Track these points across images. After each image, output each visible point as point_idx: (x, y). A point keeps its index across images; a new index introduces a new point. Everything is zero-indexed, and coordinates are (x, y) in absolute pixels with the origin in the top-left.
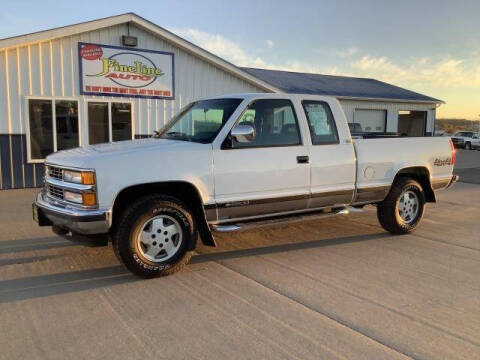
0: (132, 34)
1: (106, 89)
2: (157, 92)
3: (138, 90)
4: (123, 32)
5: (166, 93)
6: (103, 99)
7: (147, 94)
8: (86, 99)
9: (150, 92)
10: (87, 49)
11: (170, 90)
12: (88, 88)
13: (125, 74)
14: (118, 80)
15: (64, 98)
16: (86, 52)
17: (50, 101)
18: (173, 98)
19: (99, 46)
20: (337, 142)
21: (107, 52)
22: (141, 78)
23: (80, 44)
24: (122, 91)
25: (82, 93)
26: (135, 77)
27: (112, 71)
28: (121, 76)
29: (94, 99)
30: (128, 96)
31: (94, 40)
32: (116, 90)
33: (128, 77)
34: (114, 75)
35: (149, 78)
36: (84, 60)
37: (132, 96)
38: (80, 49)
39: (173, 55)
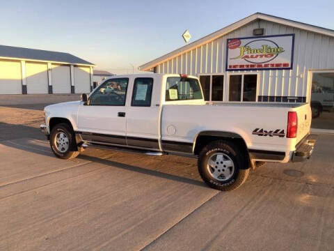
0: (261, 27)
1: (241, 66)
2: (277, 65)
3: (263, 65)
4: (256, 26)
5: (285, 65)
6: (239, 73)
7: (270, 67)
8: (229, 74)
9: (273, 65)
10: (232, 42)
11: (289, 62)
12: (230, 67)
13: (255, 55)
14: (250, 60)
15: (217, 73)
16: (231, 45)
17: (209, 76)
18: (291, 68)
19: (239, 39)
20: (149, 105)
21: (244, 42)
22: (266, 56)
23: (228, 40)
24: (251, 66)
25: (227, 70)
26: (261, 56)
27: (246, 54)
28: (252, 57)
29: (234, 73)
30: (256, 70)
31: (236, 35)
32: (248, 66)
33: (257, 56)
34: (247, 57)
35: (272, 55)
36: (229, 50)
37: (258, 69)
38: (228, 43)
39: (293, 35)
